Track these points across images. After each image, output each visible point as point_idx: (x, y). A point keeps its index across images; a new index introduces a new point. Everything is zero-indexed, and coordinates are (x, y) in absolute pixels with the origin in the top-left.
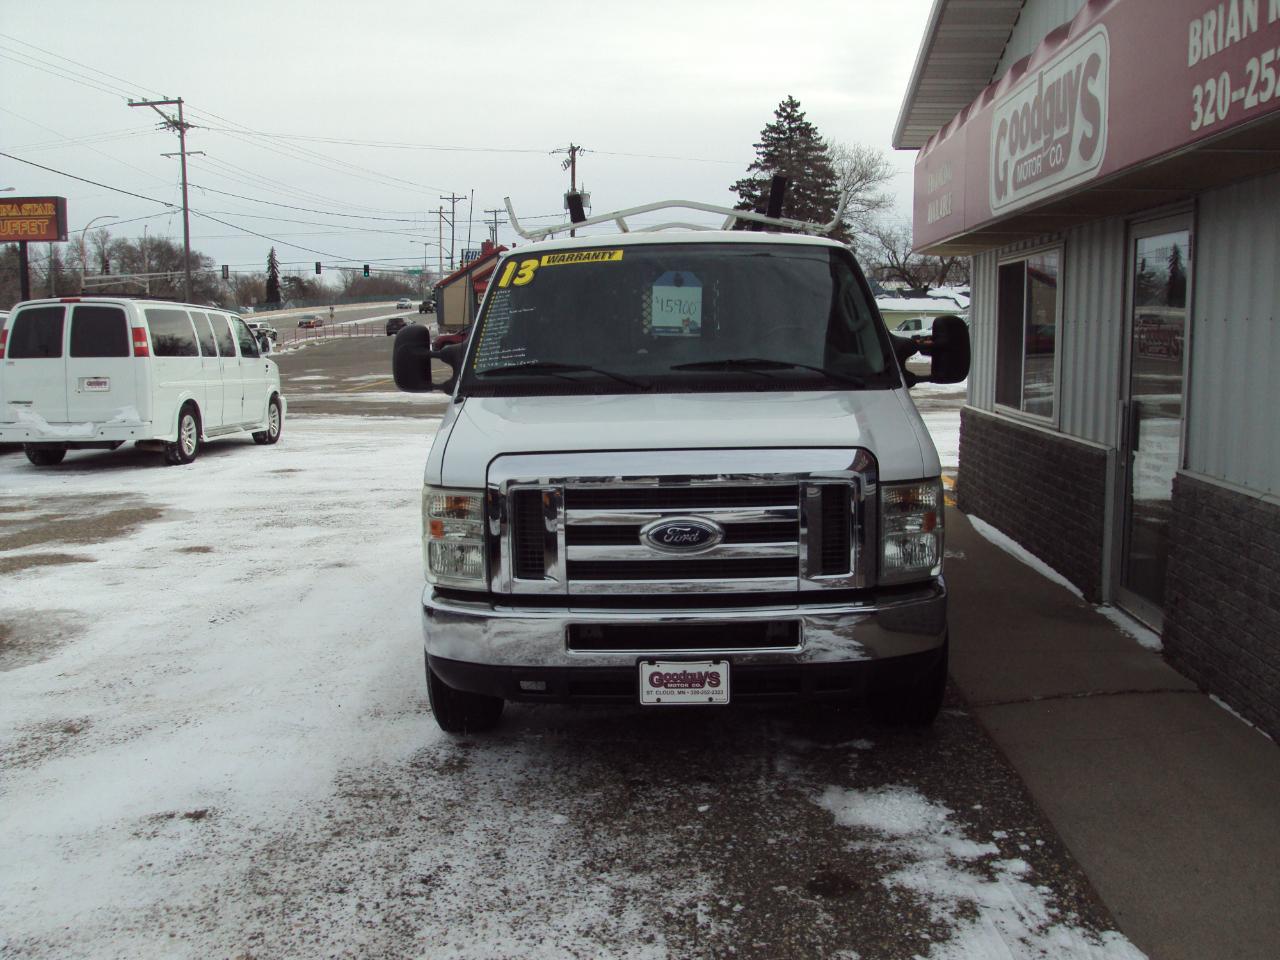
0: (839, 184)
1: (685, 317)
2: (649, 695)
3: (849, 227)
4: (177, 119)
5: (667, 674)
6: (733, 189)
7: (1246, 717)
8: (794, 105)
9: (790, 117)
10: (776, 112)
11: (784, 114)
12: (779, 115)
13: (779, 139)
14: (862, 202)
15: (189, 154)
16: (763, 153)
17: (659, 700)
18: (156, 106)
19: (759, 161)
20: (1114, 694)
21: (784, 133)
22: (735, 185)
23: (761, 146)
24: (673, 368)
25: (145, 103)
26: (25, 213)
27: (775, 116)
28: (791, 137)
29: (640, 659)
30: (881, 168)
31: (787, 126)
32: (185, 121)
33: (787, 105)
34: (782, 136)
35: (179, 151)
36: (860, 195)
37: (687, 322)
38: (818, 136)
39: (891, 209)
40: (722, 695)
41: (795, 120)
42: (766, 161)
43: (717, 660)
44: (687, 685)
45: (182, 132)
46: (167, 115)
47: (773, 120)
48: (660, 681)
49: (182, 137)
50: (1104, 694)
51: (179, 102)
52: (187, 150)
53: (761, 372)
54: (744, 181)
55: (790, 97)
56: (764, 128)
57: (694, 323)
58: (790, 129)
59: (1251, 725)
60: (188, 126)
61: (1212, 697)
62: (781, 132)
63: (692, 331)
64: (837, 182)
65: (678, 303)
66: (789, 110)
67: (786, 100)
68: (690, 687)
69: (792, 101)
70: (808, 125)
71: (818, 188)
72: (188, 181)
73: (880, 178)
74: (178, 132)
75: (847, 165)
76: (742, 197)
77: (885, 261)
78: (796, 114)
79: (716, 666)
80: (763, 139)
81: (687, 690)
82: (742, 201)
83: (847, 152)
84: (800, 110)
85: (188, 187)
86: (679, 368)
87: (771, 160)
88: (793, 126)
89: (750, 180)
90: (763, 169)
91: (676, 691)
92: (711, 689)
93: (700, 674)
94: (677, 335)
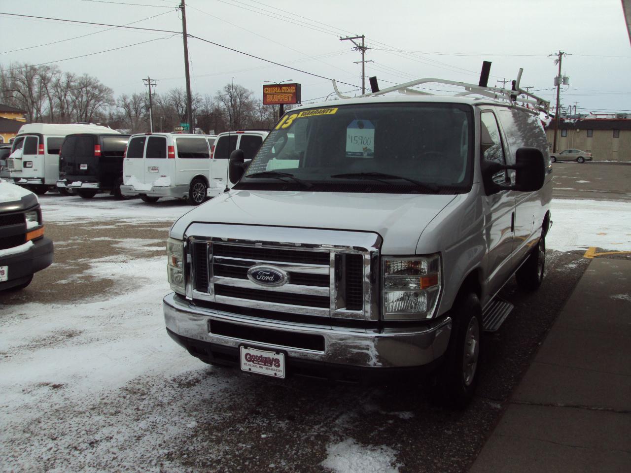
1: (364, 146)
2: (245, 366)
4: (361, 45)
5: (253, 355)
15: (366, 62)
17: (250, 369)
18: (353, 40)
20: (620, 412)
24: (332, 177)
25: (348, 38)
26: (283, 91)
29: (242, 344)
32: (365, 46)
35: (362, 60)
37: (365, 149)
40: (281, 372)
43: (278, 352)
44: (263, 363)
45: (364, 52)
46: (357, 43)
48: (251, 358)
49: (363, 54)
50: (613, 411)
51: (363, 37)
52: (365, 60)
53: (384, 180)
57: (370, 150)
60: (366, 48)
63: (368, 155)
65: (361, 138)
68: (265, 365)
72: (365, 75)
74: (361, 51)
79: (278, 355)
81: (263, 366)
85: (365, 77)
86: (335, 177)
91: (258, 366)
92: (276, 368)
93: (269, 358)
94: (360, 157)
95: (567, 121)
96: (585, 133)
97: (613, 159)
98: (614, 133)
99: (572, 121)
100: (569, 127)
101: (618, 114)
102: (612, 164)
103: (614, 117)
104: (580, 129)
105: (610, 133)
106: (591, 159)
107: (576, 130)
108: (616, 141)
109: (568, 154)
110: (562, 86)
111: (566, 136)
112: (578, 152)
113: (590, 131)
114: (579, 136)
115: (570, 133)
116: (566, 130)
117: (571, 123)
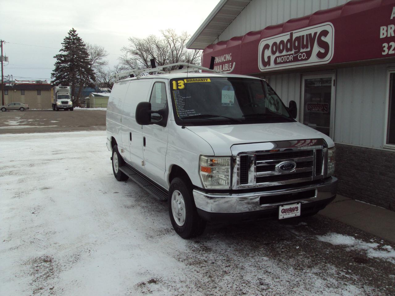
0: (90, 57)
1: (230, 100)
2: (281, 216)
3: (93, 70)
5: (286, 209)
6: (55, 57)
7: (371, 204)
8: (74, 31)
9: (73, 35)
10: (68, 33)
11: (71, 34)
12: (70, 34)
13: (69, 42)
14: (98, 63)
16: (65, 46)
17: (283, 217)
19: (63, 49)
21: (71, 40)
22: (55, 56)
23: (64, 44)
27: (68, 34)
28: (74, 41)
29: (280, 205)
30: (104, 52)
31: (72, 38)
33: (72, 31)
34: (71, 41)
36: (97, 61)
37: (230, 102)
38: (82, 41)
39: (107, 65)
40: (298, 213)
41: (75, 36)
42: (65, 49)
47: (68, 36)
48: (284, 211)
54: (58, 55)
55: (73, 29)
56: (65, 38)
57: (232, 102)
58: (73, 39)
59: (376, 206)
61: (356, 200)
62: (70, 40)
63: (232, 105)
64: (89, 56)
65: (228, 96)
66: (73, 33)
67: (72, 29)
69: (74, 30)
70: (79, 38)
71: (83, 58)
73: (104, 56)
75: (93, 51)
76: (58, 60)
77: (102, 81)
78: (75, 34)
79: (298, 205)
80: (64, 42)
81: (290, 213)
82: (58, 61)
83: (93, 47)
84: (76, 33)
87: (67, 48)
88: (74, 38)
89: (60, 55)
90: (64, 51)
91: (287, 214)
92: (296, 212)
93: (294, 208)
94: (228, 106)
95: (7, 85)
96: (19, 92)
97: (38, 108)
98: (38, 92)
99: (11, 85)
100: (9, 88)
101: (37, 81)
102: (38, 111)
103: (34, 82)
104: (16, 90)
105: (35, 93)
106: (28, 108)
107: (14, 90)
108: (39, 97)
109: (14, 106)
110: (4, 62)
111: (7, 94)
112: (19, 104)
113: (23, 91)
114: (17, 94)
115: (10, 93)
116: (7, 90)
117: (10, 86)
